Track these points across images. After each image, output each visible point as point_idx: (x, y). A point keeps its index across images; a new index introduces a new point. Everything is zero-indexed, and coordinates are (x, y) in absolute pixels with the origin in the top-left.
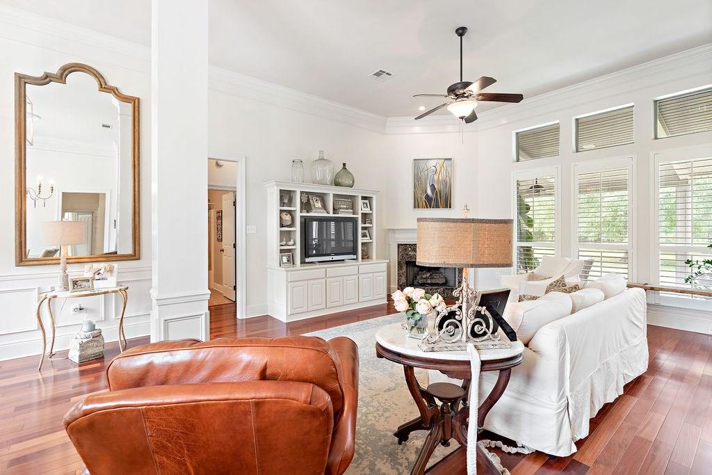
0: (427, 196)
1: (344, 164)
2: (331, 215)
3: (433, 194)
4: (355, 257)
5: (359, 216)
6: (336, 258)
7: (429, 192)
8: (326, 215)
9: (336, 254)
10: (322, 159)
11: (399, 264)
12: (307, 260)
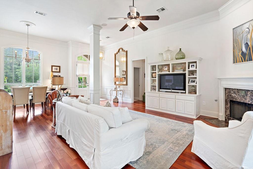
0: (243, 52)
1: (180, 49)
2: (171, 72)
3: (247, 50)
4: (184, 92)
5: (187, 72)
6: (173, 91)
7: (244, 50)
8: (168, 73)
9: (173, 89)
10: (168, 50)
11: (226, 101)
12: (160, 90)
